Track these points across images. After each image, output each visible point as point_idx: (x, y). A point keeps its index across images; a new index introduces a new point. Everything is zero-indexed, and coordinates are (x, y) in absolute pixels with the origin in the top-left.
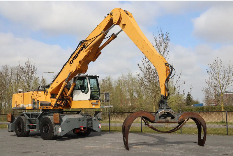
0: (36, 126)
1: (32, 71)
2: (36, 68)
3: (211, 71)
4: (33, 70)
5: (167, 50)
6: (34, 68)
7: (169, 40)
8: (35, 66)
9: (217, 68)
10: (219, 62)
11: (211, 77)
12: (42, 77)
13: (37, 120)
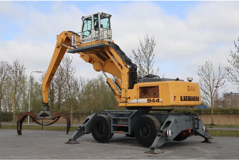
0: (128, 127)
1: (20, 71)
2: (24, 68)
3: (202, 73)
4: (21, 69)
5: (153, 54)
6: (22, 68)
7: (155, 45)
8: (23, 66)
9: (208, 70)
10: (210, 65)
11: (201, 80)
12: (31, 77)
13: (129, 120)
